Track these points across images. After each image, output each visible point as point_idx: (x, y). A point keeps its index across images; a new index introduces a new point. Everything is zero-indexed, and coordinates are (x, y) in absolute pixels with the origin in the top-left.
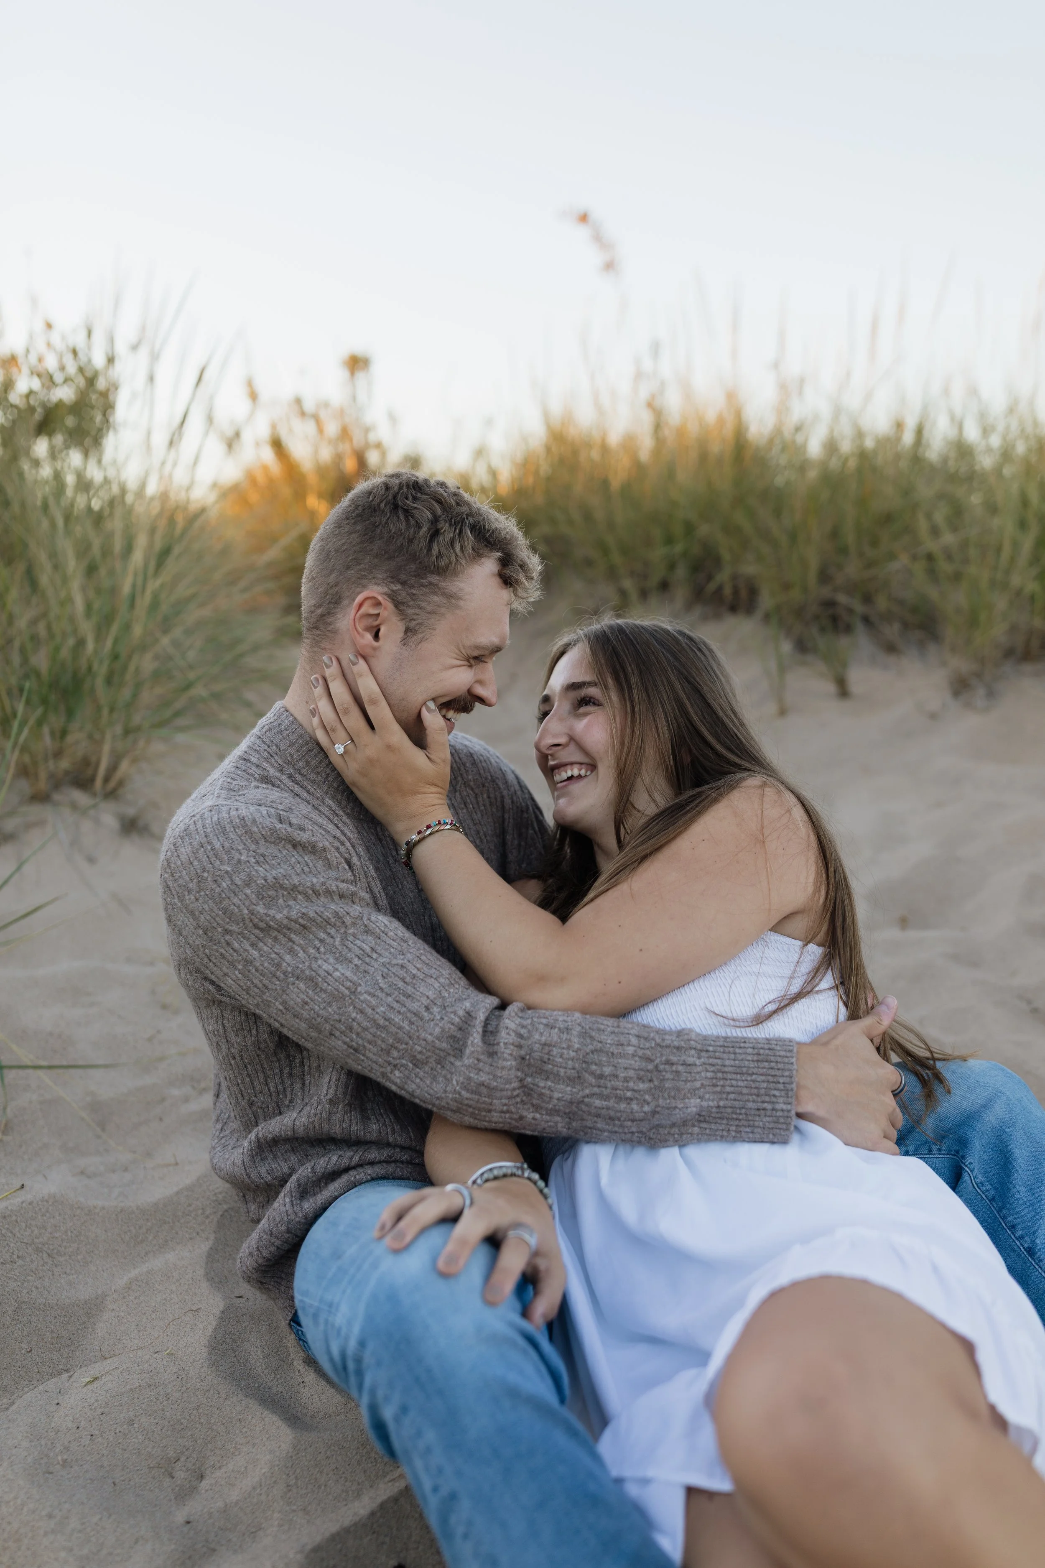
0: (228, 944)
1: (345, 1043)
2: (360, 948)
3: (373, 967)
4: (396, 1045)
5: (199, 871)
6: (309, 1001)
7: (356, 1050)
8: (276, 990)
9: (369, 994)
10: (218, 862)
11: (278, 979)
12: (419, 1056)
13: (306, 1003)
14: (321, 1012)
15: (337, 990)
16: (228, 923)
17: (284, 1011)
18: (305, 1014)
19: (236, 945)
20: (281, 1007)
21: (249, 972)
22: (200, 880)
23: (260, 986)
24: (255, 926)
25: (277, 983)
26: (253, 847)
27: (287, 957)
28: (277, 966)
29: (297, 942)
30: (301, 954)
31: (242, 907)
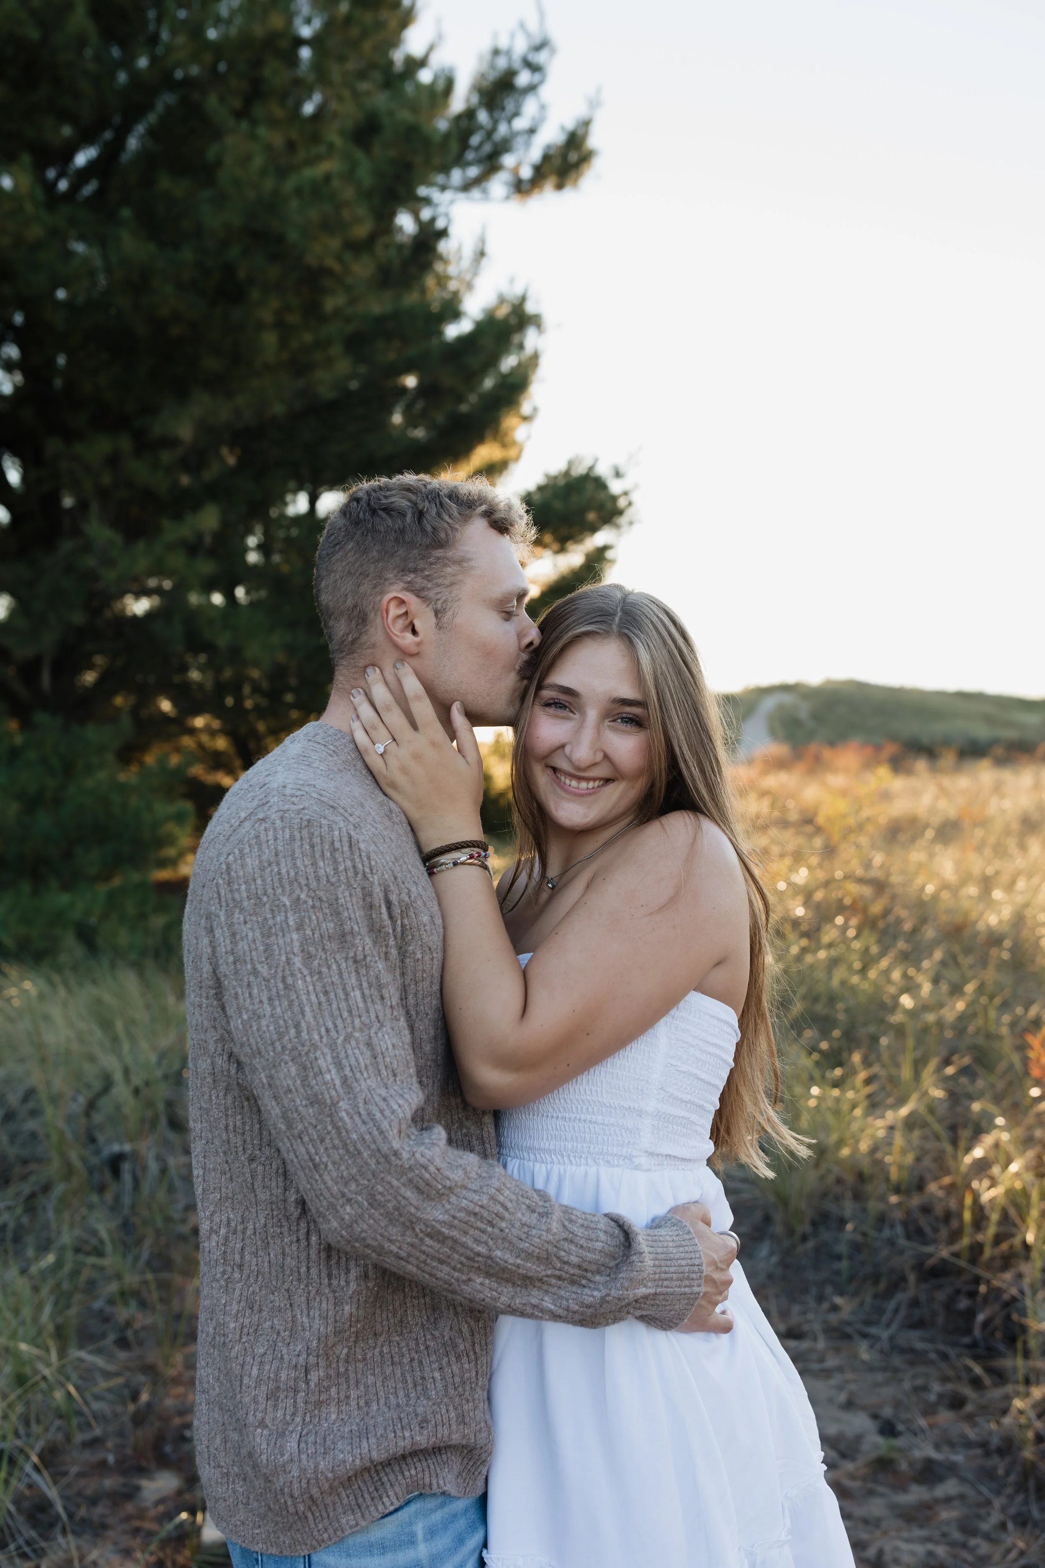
0: (249, 985)
1: (308, 1153)
2: (357, 1060)
4: (358, 1177)
5: (259, 892)
6: (294, 1090)
7: (316, 1166)
8: (268, 1060)
9: (348, 1114)
11: (274, 1050)
12: (379, 1197)
13: (290, 1091)
14: (300, 1108)
15: (322, 1094)
17: (267, 1086)
18: (286, 1102)
19: (255, 991)
20: (265, 1080)
24: (284, 979)
25: (272, 1054)
26: (314, 885)
27: (293, 1032)
28: (281, 1036)
29: (307, 1018)
30: (304, 1035)
31: (283, 952)
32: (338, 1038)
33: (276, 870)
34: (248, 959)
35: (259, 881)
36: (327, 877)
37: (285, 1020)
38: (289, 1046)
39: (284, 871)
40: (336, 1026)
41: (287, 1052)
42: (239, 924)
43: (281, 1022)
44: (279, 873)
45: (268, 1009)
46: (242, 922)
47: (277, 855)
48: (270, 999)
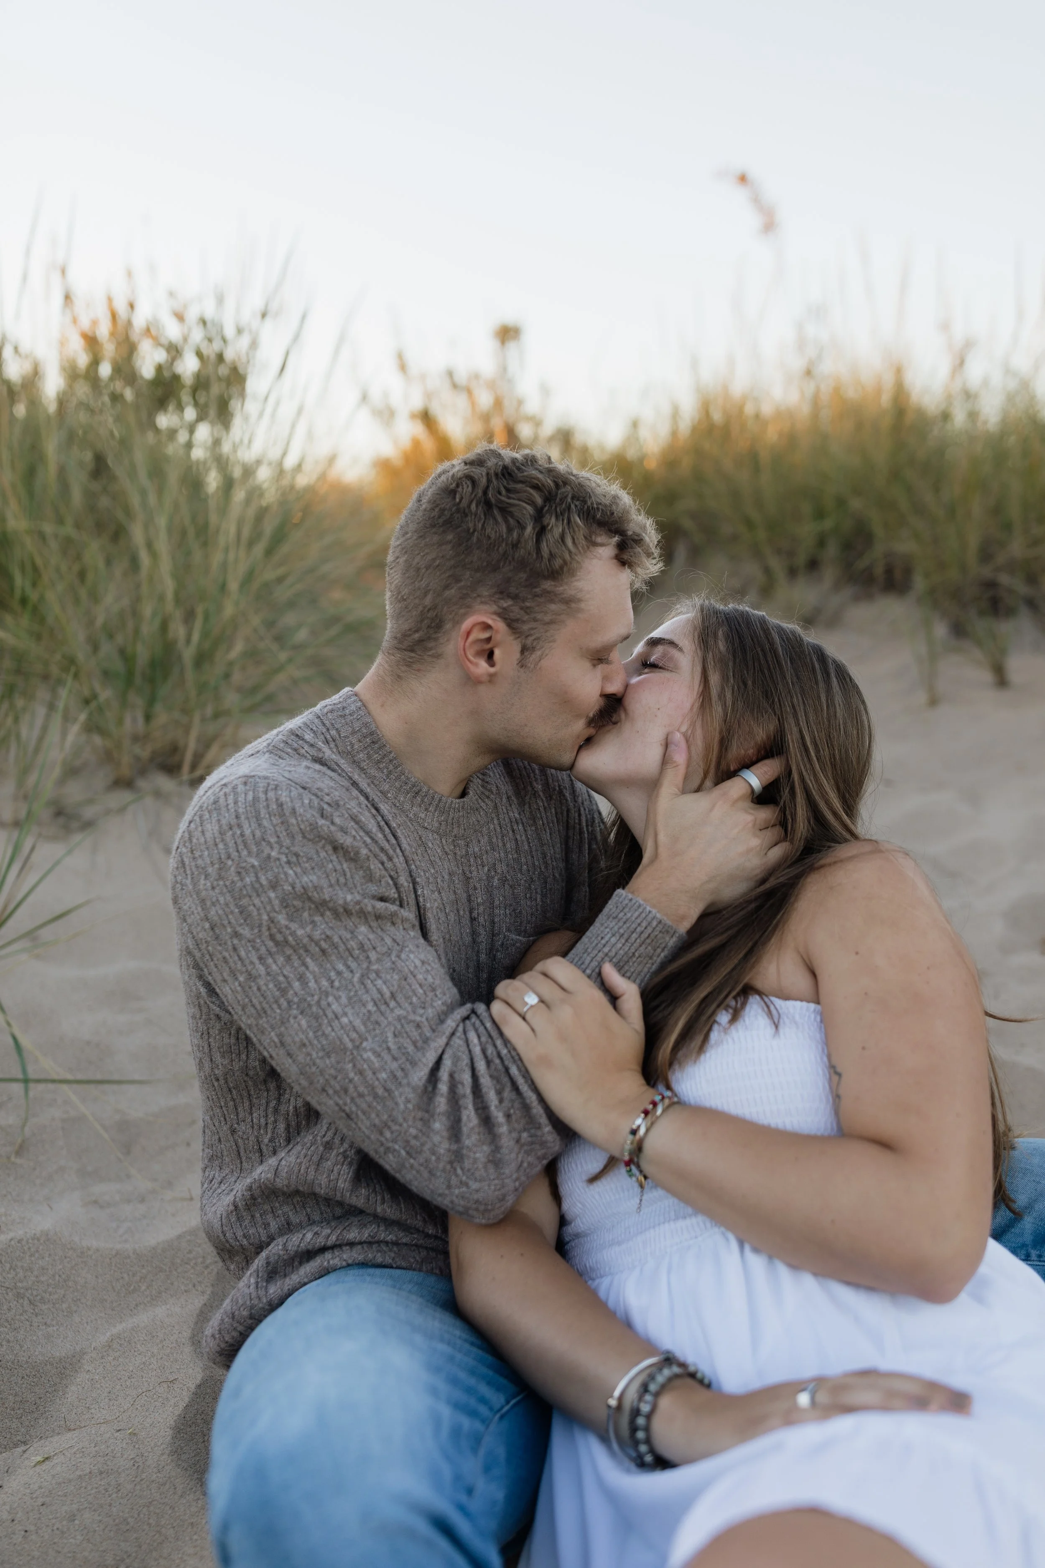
0: (235, 949)
3: (387, 1018)
5: (223, 857)
6: (308, 1043)
8: (275, 1018)
9: (375, 1052)
10: (245, 853)
11: (280, 1007)
13: (304, 1045)
14: (318, 1061)
15: (340, 1040)
16: (241, 925)
18: (301, 1058)
20: (276, 1040)
21: (250, 988)
22: (223, 867)
23: (259, 1007)
24: (272, 937)
25: (278, 1011)
26: (287, 842)
27: (296, 984)
28: (283, 992)
29: (311, 968)
30: (312, 984)
31: (262, 911)
32: (353, 977)
33: (239, 832)
34: (226, 922)
35: (221, 846)
36: (303, 834)
37: (284, 976)
38: (296, 1000)
39: (248, 832)
40: (348, 967)
41: (295, 1006)
42: (206, 890)
43: (281, 978)
44: (242, 835)
45: (262, 969)
46: (210, 888)
47: (237, 817)
48: (260, 958)
